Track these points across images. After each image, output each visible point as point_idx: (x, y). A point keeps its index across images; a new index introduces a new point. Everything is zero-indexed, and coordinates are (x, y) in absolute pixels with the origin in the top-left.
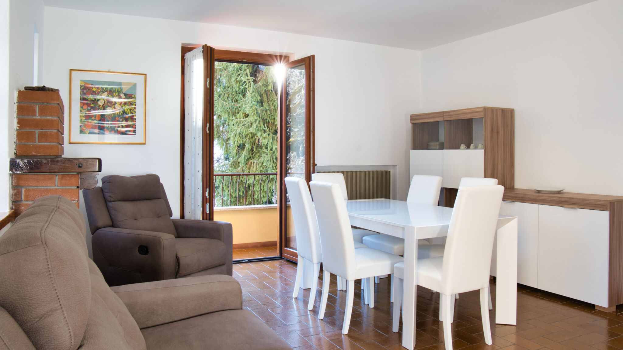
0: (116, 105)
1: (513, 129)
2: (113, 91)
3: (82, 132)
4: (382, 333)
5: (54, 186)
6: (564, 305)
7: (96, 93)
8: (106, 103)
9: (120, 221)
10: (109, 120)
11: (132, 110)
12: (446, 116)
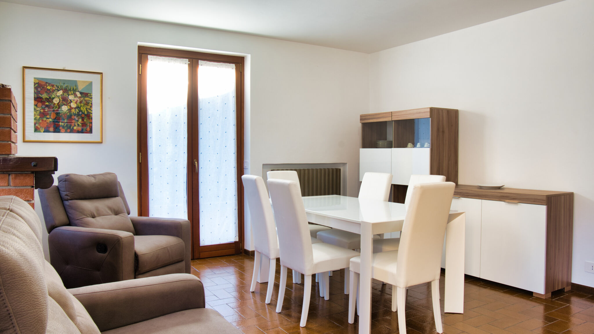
0: (72, 103)
1: (457, 128)
2: (68, 89)
3: (36, 130)
4: (338, 324)
5: (7, 186)
6: (504, 292)
7: (50, 91)
8: (62, 101)
9: (78, 220)
10: (65, 118)
11: (88, 109)
12: (395, 116)
